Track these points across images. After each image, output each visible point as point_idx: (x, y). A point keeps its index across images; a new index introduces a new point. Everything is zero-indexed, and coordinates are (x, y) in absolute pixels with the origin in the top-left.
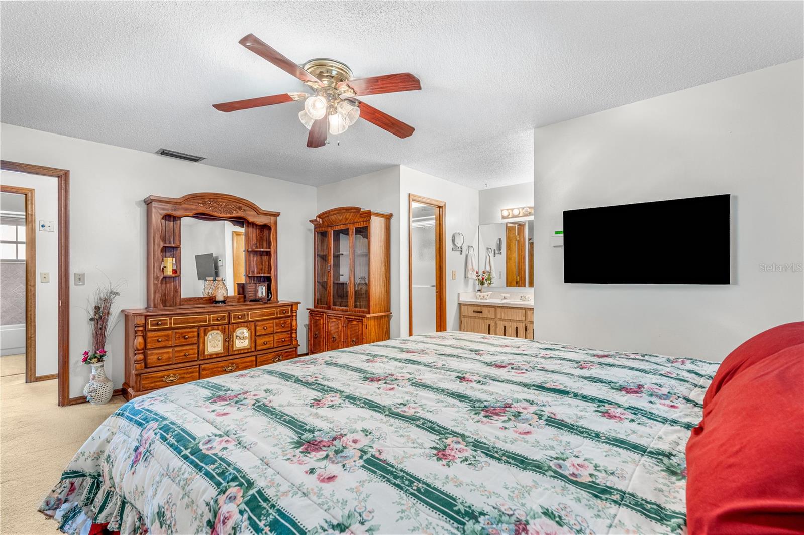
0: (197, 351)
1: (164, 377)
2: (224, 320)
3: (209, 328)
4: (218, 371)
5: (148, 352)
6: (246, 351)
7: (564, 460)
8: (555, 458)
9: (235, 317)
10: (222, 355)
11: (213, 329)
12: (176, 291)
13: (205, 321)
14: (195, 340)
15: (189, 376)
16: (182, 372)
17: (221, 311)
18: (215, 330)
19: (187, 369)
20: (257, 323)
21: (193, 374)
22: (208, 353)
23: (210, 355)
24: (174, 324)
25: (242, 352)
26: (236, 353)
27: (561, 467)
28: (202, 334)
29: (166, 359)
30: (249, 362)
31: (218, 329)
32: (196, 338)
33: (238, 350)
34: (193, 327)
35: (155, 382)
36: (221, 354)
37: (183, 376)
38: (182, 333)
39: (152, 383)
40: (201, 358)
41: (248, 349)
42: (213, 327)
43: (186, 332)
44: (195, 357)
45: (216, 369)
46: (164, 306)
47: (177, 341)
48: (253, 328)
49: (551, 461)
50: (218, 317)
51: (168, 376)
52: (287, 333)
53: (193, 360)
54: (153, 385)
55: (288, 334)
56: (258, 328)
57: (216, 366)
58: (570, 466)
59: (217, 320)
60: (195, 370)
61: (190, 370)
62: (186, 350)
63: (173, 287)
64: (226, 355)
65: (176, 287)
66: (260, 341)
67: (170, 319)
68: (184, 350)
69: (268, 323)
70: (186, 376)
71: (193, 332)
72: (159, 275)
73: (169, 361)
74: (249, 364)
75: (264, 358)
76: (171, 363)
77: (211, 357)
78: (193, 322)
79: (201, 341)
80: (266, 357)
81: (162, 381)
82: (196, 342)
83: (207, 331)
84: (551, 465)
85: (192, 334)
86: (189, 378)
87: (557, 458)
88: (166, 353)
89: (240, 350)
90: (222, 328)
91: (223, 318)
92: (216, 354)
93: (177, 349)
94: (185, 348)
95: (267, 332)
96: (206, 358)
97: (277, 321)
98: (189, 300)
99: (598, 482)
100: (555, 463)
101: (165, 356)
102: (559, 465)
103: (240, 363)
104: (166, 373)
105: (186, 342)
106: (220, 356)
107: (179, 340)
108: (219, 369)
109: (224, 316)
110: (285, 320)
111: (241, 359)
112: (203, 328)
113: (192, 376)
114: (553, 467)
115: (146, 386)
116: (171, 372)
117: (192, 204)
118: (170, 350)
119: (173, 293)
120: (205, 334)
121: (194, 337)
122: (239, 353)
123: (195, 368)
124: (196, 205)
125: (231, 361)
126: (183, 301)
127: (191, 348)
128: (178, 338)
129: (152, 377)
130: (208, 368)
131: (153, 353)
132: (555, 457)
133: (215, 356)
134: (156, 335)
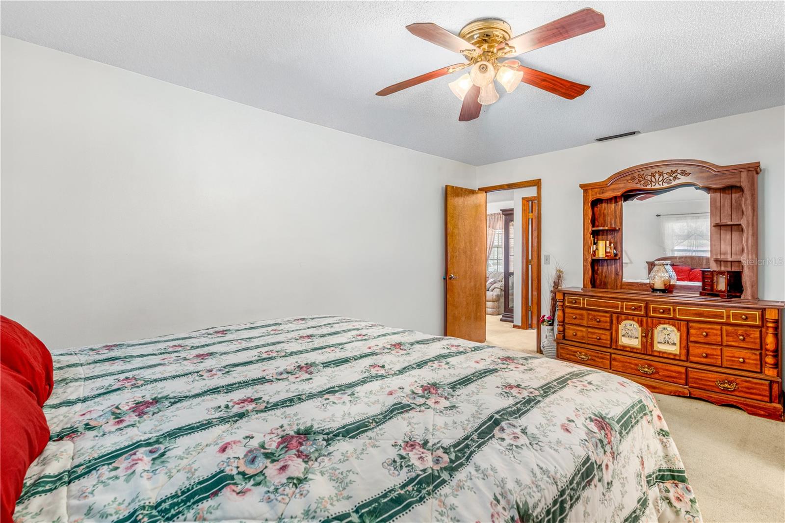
0: (609, 338)
1: (576, 352)
2: (641, 311)
3: (623, 317)
4: (631, 366)
5: (567, 326)
6: (672, 357)
7: (154, 459)
8: (165, 452)
9: (655, 310)
10: (639, 351)
11: (627, 319)
12: (617, 274)
13: (617, 308)
14: (607, 326)
15: (600, 360)
16: (593, 354)
17: (638, 300)
18: (630, 320)
19: (598, 353)
20: (691, 324)
21: (604, 361)
22: (622, 344)
23: (624, 347)
24: (587, 305)
25: (665, 356)
26: (656, 354)
27: (151, 452)
28: (615, 321)
29: (580, 337)
30: (675, 372)
31: (633, 320)
32: (609, 324)
33: (659, 352)
34: (606, 312)
35: (570, 354)
36: (637, 349)
37: (594, 358)
38: (594, 316)
39: (567, 354)
40: (613, 347)
41: (675, 355)
42: (628, 317)
43: (598, 315)
44: (607, 344)
45: (628, 364)
46: (592, 288)
47: (590, 322)
48: (684, 329)
49: (166, 448)
50: (633, 305)
51: (580, 353)
52: (753, 351)
53: (605, 345)
54: (568, 356)
55: (755, 354)
56: (692, 331)
57: (628, 361)
58: (143, 457)
59: (631, 309)
60: (605, 356)
61: (600, 355)
62: (599, 333)
63: (614, 270)
64: (642, 352)
65: (617, 270)
66: (695, 350)
67: (584, 300)
68: (597, 333)
69: (712, 329)
70: (596, 359)
71: (606, 317)
72: (588, 257)
73: (582, 339)
74: (674, 374)
75: (699, 374)
76: (584, 341)
77: (624, 349)
78: (606, 307)
79: (614, 328)
80: (704, 375)
81: (575, 356)
82: (608, 327)
83: (620, 319)
84: (161, 446)
85: (604, 318)
86: (599, 362)
87: (163, 454)
88: (582, 332)
89: (663, 353)
90: (638, 320)
91: (638, 308)
92: (631, 348)
93: (590, 330)
94: (597, 331)
95: (708, 340)
96: (619, 348)
97: (730, 328)
98: (631, 285)
99: (106, 467)
100: (160, 450)
101: (579, 334)
102: (154, 452)
103: (661, 368)
104: (579, 349)
105: (598, 325)
106: (635, 351)
107: (592, 321)
108: (633, 366)
109: (640, 307)
110: (746, 331)
111: (663, 364)
112: (617, 315)
113: (602, 362)
114: (157, 446)
115: (563, 355)
116: (583, 350)
117: (619, 182)
118: (584, 329)
119: (614, 276)
120: (619, 322)
121: (606, 322)
122: (661, 355)
123: (605, 355)
124: (624, 183)
125: (649, 362)
126: (624, 285)
127: (603, 333)
128: (591, 319)
129: (567, 349)
130: (619, 359)
131: (569, 328)
132: (167, 453)
133: (629, 349)
134: (572, 312)
